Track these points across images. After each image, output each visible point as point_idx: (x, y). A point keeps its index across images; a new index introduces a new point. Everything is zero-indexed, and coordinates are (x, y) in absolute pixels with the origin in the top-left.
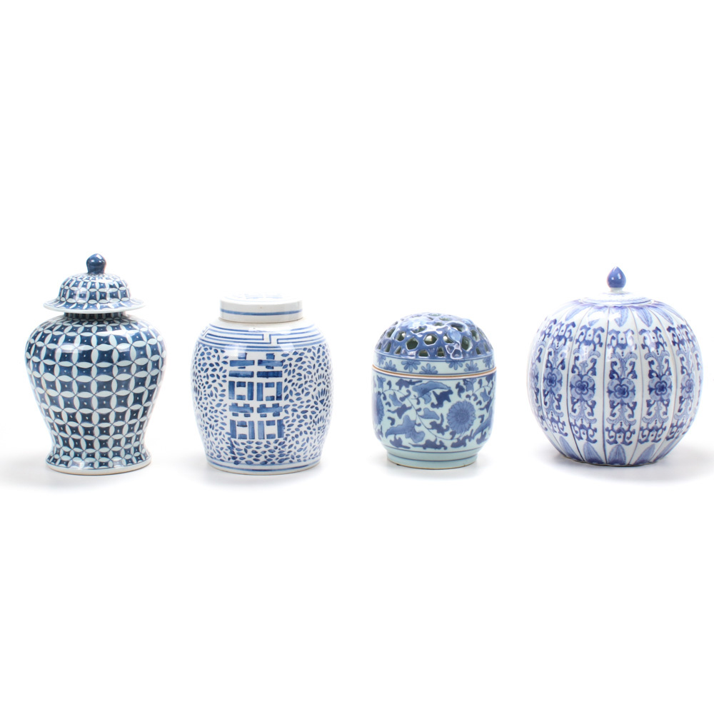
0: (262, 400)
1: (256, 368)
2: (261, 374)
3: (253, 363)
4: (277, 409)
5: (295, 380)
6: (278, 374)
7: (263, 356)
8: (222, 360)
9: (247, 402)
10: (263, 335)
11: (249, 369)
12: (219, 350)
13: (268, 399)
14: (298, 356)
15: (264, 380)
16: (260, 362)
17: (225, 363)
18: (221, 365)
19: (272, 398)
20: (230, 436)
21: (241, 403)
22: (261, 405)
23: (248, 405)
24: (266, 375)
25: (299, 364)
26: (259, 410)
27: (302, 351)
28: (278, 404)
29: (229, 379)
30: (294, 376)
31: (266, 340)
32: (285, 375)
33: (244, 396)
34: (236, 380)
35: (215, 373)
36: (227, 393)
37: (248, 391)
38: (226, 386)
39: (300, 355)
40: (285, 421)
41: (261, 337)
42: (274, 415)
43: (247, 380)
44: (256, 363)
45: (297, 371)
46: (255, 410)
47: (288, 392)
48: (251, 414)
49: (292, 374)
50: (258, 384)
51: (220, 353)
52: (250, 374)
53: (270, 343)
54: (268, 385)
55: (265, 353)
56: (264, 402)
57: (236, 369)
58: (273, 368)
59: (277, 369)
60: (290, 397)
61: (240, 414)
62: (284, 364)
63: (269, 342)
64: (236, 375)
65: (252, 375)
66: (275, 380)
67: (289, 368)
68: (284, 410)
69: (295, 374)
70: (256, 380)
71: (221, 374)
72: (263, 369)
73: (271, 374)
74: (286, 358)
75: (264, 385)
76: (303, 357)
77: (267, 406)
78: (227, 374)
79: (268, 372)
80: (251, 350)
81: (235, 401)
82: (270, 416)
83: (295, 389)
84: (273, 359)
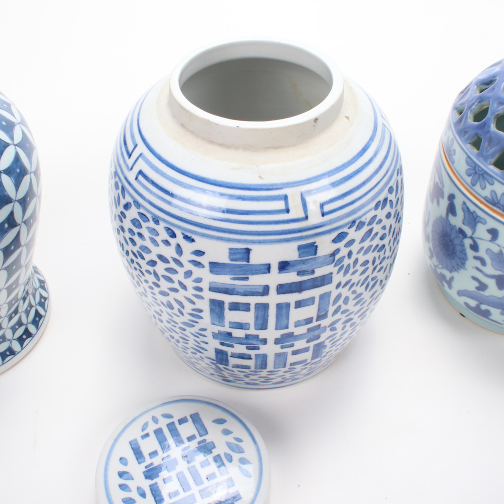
0: (287, 327)
1: (275, 279)
2: (283, 289)
3: (268, 268)
4: (316, 333)
5: (356, 278)
6: (325, 280)
7: (290, 252)
8: (186, 257)
9: (252, 331)
10: (285, 198)
11: (256, 281)
12: (178, 233)
13: (298, 324)
14: (365, 229)
15: (291, 298)
16: (284, 266)
17: (198, 264)
18: (189, 267)
19: (309, 321)
20: (215, 362)
21: (238, 333)
22: (281, 335)
23: (256, 337)
24: (298, 287)
25: (366, 244)
26: (277, 342)
27: (373, 213)
28: (319, 325)
29: (208, 295)
30: (354, 273)
31: (296, 212)
32: (338, 278)
33: (248, 324)
34: (227, 299)
35: (174, 277)
36: (206, 314)
37: (257, 318)
38: (204, 305)
39: (370, 224)
40: (327, 343)
41: (280, 205)
42: (308, 342)
43: (253, 300)
44: (275, 268)
45: (362, 258)
46: (271, 341)
47: (340, 302)
48: (261, 347)
49: (352, 270)
50: (279, 306)
51: (180, 239)
52: (261, 290)
53: (307, 218)
54: (299, 304)
55: (294, 245)
56: (291, 329)
57: (224, 279)
58: (313, 272)
59: (319, 272)
60: (344, 307)
61: (235, 345)
62: (337, 257)
63: (302, 215)
64: (227, 291)
65: (265, 291)
66: (316, 293)
67: (346, 262)
68: (328, 329)
69: (358, 267)
70: (273, 299)
71: (189, 283)
72: (291, 277)
73: (309, 284)
74: (341, 245)
75: (293, 305)
76: (374, 225)
77: (295, 334)
78: (205, 285)
79: (301, 283)
80: (260, 242)
81: (227, 329)
82: (300, 344)
83: (354, 292)
84: (314, 253)
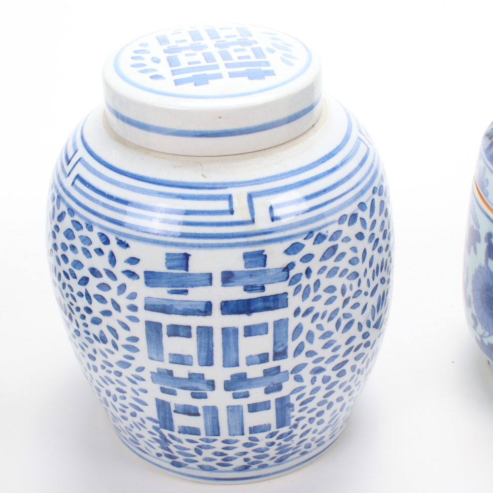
0: (237, 365)
1: (218, 293)
2: (228, 308)
3: (209, 278)
4: (276, 379)
5: (319, 307)
6: (276, 302)
7: (234, 260)
8: (121, 265)
9: (196, 369)
10: (230, 198)
11: (197, 295)
12: (112, 238)
13: (250, 361)
14: (326, 244)
15: (240, 321)
16: (228, 278)
17: (131, 274)
18: (123, 279)
19: (264, 358)
20: (158, 425)
21: (181, 372)
22: (232, 376)
23: (201, 376)
24: (244, 307)
25: (330, 263)
26: (228, 386)
27: (335, 227)
28: (278, 368)
29: (145, 315)
30: (316, 299)
31: (242, 213)
32: (295, 301)
33: (190, 356)
34: (166, 320)
35: (107, 295)
36: (142, 344)
37: (200, 347)
38: (139, 330)
39: (332, 239)
40: (293, 399)
41: (224, 205)
42: (267, 391)
43: (194, 322)
44: (217, 279)
45: (325, 282)
46: (220, 385)
47: (302, 337)
48: (209, 393)
49: (312, 295)
50: (225, 331)
51: (114, 246)
52: (202, 308)
53: (253, 221)
54: (249, 331)
55: (239, 252)
56: (242, 368)
57: (161, 293)
58: (263, 289)
59: (271, 290)
60: (308, 347)
61: (179, 391)
62: (292, 273)
63: (248, 217)
64: (165, 309)
65: (207, 309)
66: (268, 317)
67: (304, 281)
68: (291, 377)
69: (320, 291)
70: (218, 321)
71: (123, 301)
72: (236, 293)
73: (260, 304)
74: (296, 258)
75: (241, 332)
76: (338, 242)
77: (249, 376)
78: (139, 302)
79: (249, 302)
80: (200, 246)
81: (166, 365)
82: (257, 395)
83: (319, 327)
84: (263, 264)
